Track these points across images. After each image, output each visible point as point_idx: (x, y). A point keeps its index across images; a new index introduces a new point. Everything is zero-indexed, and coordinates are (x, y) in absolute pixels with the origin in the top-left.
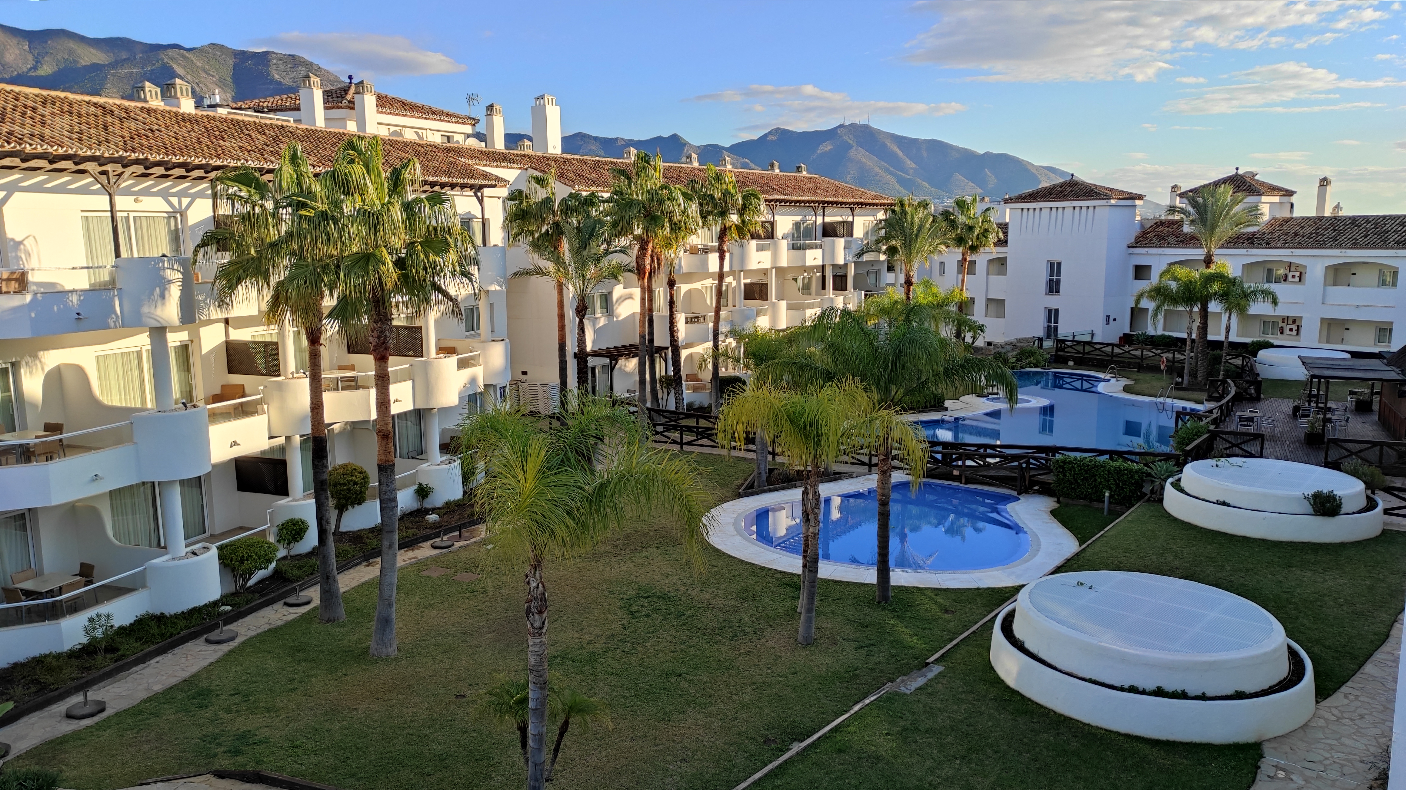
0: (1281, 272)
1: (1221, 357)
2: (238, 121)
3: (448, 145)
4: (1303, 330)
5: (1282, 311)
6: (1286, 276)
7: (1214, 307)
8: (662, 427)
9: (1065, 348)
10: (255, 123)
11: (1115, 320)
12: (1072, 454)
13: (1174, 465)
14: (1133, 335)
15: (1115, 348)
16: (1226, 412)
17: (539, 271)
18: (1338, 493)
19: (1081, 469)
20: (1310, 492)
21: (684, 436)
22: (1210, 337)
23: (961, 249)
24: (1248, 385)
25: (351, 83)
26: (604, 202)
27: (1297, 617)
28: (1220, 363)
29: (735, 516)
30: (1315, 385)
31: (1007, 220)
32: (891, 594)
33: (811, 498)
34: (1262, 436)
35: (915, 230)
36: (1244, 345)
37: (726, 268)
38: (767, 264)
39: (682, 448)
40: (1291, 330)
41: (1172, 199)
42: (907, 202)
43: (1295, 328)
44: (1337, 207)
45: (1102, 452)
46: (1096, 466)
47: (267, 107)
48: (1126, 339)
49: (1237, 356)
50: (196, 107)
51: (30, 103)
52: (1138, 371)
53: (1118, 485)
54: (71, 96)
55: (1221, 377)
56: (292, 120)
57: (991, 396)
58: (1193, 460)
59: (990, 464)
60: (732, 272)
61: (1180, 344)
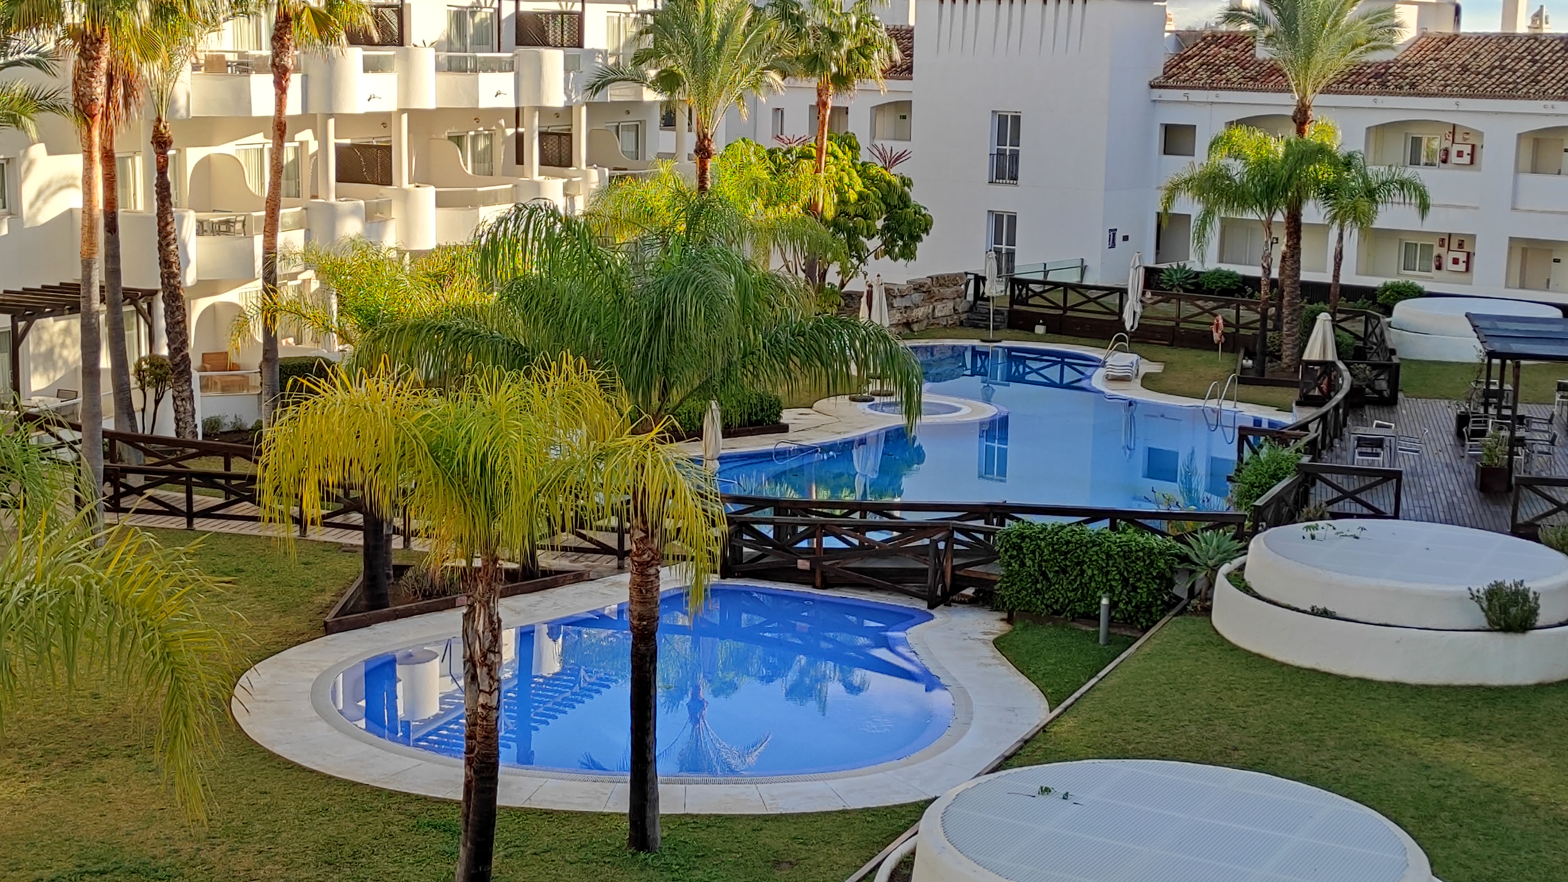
0: (1437, 144)
4: (1476, 261)
5: (1437, 223)
6: (1446, 151)
7: (1312, 212)
8: (142, 477)
9: (1028, 297)
11: (1126, 238)
12: (1038, 520)
13: (1234, 538)
14: (1161, 271)
15: (1125, 297)
16: (1333, 427)
18: (1532, 585)
19: (1054, 551)
20: (1482, 586)
21: (196, 497)
22: (1305, 276)
23: (814, 82)
24: (1375, 373)
27: (1456, 837)
29: (314, 676)
30: (1495, 372)
31: (912, 22)
32: (659, 832)
33: (481, 629)
34: (1398, 475)
35: (715, 36)
36: (1369, 293)
37: (293, 107)
38: (388, 103)
39: (190, 523)
40: (1456, 261)
43: (1462, 257)
44: (1538, 17)
45: (1094, 515)
46: (1080, 544)
48: (1148, 278)
49: (1356, 314)
52: (1171, 346)
53: (1125, 581)
57: (877, 400)
58: (1269, 526)
59: (873, 544)
60: (306, 120)
61: (1249, 290)
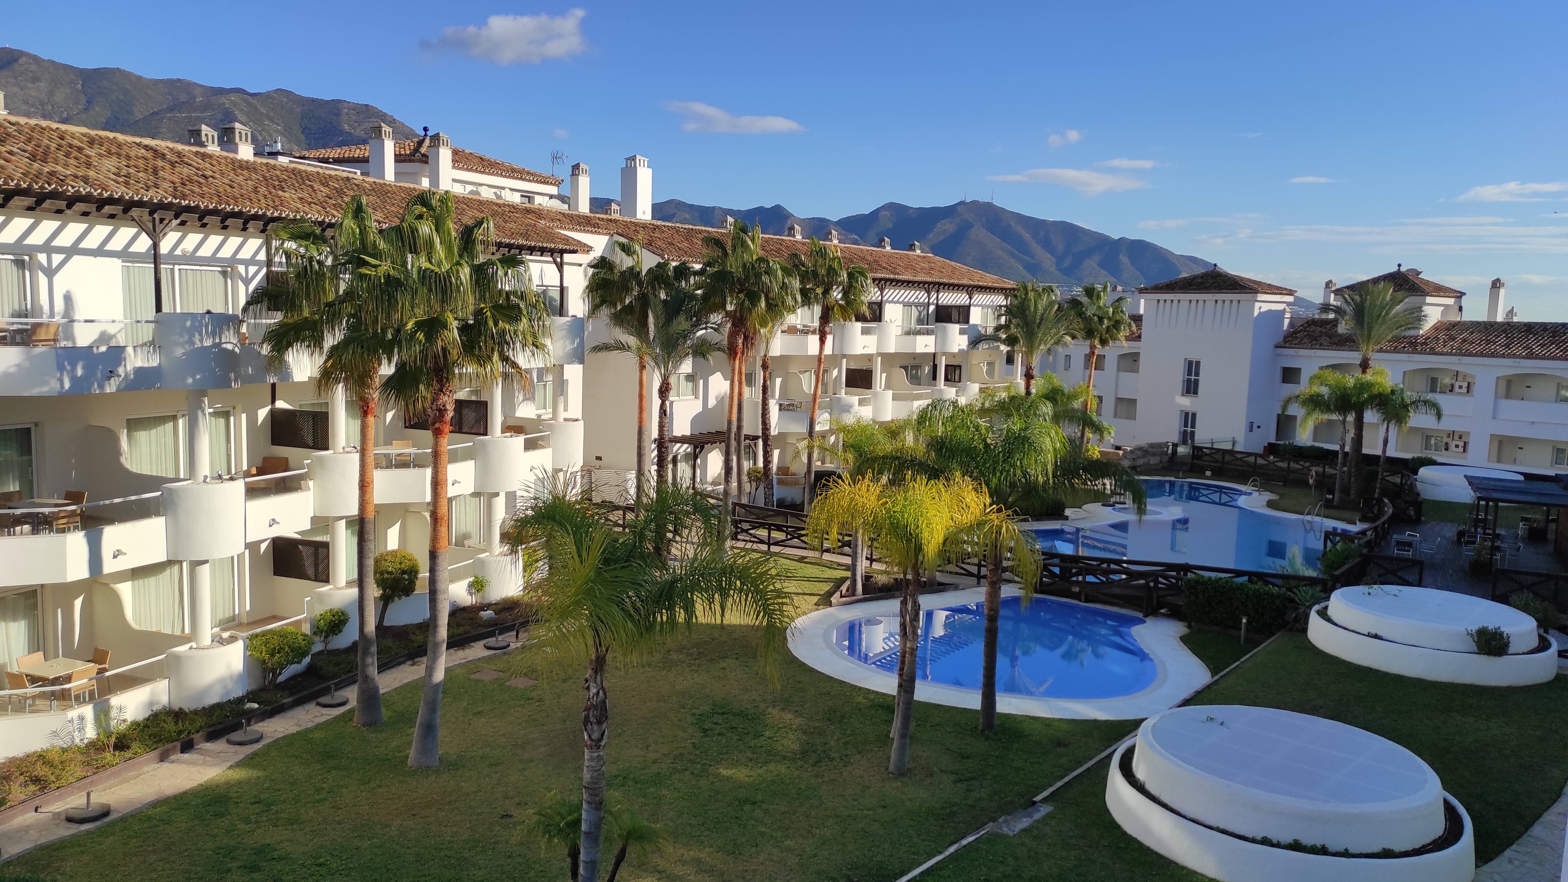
0: (1447, 381)
1: (1377, 473)
2: (300, 171)
3: (528, 205)
4: (1470, 448)
5: (1446, 424)
6: (1452, 386)
7: (1371, 416)
8: (748, 525)
9: (1202, 456)
10: (318, 173)
11: (1259, 427)
12: (1207, 574)
13: (1321, 591)
14: (1280, 445)
15: (1258, 458)
16: (1381, 535)
17: (621, 347)
18: (1506, 630)
19: (1216, 591)
20: (1474, 627)
21: (772, 535)
22: (1365, 451)
23: (1088, 342)
24: (1406, 506)
25: (426, 135)
26: (696, 273)
27: (1456, 769)
28: (1376, 479)
30: (1482, 509)
31: (1142, 312)
32: (997, 722)
33: (910, 609)
34: (1421, 563)
35: (1037, 318)
36: (1404, 462)
37: (827, 351)
38: (872, 350)
39: (769, 548)
40: (1457, 446)
41: (1327, 296)
42: (1030, 288)
43: (1461, 444)
44: (1511, 312)
45: (1239, 573)
46: (1233, 588)
47: (333, 158)
48: (1271, 449)
49: (1394, 473)
50: (255, 154)
51: (76, 142)
52: (1284, 485)
53: (1256, 611)
54: (121, 137)
55: (1376, 496)
56: (359, 172)
57: (1116, 506)
58: (1342, 586)
59: (1113, 581)
60: (833, 357)
61: (1331, 457)
